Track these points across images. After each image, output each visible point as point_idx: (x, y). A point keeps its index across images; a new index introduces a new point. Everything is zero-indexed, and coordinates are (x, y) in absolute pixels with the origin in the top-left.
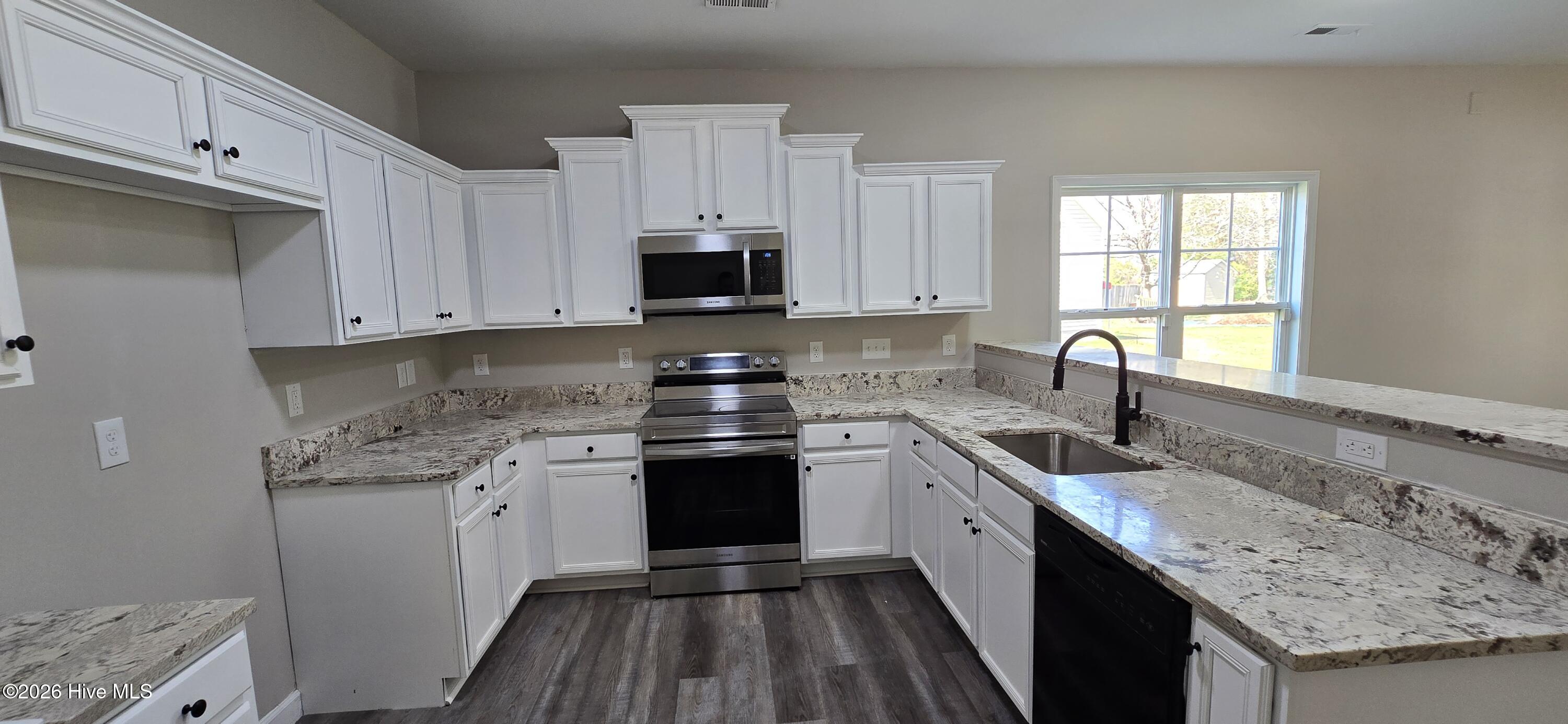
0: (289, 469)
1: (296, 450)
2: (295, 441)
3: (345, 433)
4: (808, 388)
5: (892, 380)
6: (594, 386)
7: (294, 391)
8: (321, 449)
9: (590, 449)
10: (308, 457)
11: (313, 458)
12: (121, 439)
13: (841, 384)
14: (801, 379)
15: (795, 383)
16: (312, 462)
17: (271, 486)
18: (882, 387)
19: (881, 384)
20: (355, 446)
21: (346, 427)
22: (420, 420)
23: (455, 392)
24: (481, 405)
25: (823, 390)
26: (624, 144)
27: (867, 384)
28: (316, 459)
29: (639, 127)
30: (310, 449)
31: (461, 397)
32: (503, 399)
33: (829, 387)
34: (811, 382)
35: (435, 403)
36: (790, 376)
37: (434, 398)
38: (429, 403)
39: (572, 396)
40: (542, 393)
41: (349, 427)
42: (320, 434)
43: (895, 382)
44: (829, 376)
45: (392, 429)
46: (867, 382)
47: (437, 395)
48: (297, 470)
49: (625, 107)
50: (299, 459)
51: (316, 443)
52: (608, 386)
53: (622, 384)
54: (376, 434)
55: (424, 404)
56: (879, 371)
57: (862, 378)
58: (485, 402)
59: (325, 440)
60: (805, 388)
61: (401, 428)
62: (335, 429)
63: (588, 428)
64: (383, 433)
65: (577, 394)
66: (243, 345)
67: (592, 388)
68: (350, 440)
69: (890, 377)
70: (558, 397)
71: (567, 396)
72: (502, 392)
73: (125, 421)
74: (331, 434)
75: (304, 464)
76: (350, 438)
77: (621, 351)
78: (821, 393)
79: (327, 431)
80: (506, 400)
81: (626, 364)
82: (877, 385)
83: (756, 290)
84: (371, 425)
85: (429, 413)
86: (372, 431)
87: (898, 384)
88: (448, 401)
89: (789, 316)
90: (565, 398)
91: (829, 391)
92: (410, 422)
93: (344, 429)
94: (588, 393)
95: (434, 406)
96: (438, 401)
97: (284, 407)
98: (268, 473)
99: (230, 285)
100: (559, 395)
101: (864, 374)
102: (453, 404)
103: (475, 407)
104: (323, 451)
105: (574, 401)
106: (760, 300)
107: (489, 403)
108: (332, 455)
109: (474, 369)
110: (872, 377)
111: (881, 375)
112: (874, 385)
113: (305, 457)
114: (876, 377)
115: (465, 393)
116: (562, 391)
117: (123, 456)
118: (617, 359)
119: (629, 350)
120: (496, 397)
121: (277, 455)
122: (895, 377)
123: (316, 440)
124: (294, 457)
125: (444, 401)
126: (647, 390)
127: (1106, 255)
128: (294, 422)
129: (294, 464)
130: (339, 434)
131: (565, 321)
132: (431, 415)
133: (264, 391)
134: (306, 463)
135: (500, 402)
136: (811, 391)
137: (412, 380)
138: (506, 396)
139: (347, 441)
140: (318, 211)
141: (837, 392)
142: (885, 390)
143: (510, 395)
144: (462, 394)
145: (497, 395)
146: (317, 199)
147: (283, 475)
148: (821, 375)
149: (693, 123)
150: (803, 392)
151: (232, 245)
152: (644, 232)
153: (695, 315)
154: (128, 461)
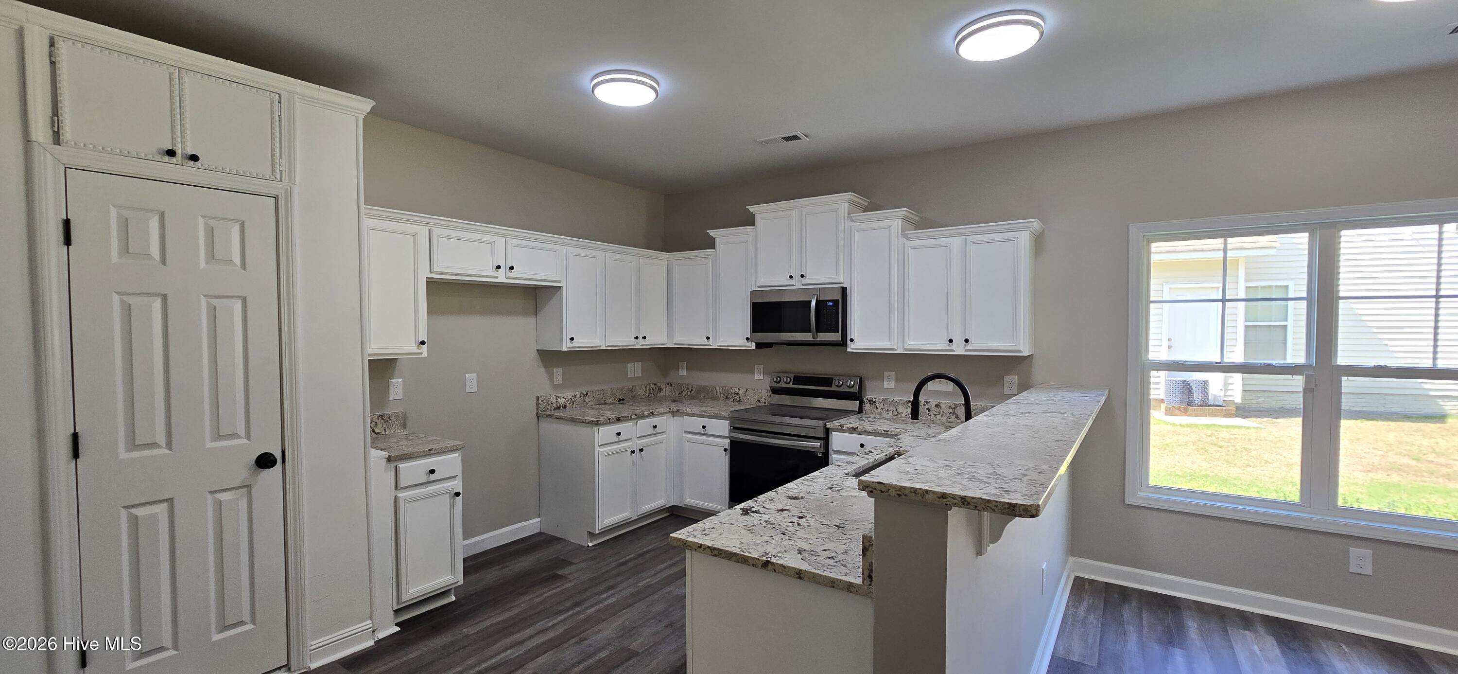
0: (548, 409)
1: (554, 400)
2: (553, 396)
3: (584, 396)
4: (880, 408)
5: (951, 410)
6: (739, 389)
7: (558, 372)
8: (568, 402)
9: (704, 427)
10: (560, 405)
11: (562, 406)
12: (475, 382)
13: (907, 408)
14: (874, 400)
15: (870, 403)
16: (561, 408)
17: (538, 415)
18: (942, 415)
19: (942, 413)
20: (590, 404)
21: (585, 393)
22: (640, 397)
23: (668, 384)
24: (680, 393)
25: (891, 411)
26: (748, 230)
27: (929, 411)
28: (565, 407)
29: (759, 219)
30: (561, 401)
31: (671, 387)
32: (691, 392)
33: (896, 410)
34: (882, 404)
35: (653, 389)
36: (867, 397)
37: (653, 386)
38: (648, 388)
39: (726, 395)
40: (710, 390)
41: (587, 394)
42: (569, 394)
43: (954, 413)
44: (897, 400)
45: (617, 400)
46: (929, 409)
47: (655, 384)
48: (552, 410)
49: (750, 207)
50: (554, 405)
51: (565, 399)
52: (747, 390)
53: (754, 390)
54: (605, 400)
55: (644, 388)
56: (940, 401)
57: (924, 405)
58: (682, 392)
59: (571, 398)
60: (877, 408)
61: (623, 400)
62: (578, 394)
63: (703, 413)
64: (610, 400)
65: (729, 393)
66: (534, 348)
67: (737, 390)
68: (587, 401)
69: (950, 407)
70: (718, 394)
71: (723, 394)
72: (690, 387)
73: (477, 375)
74: (575, 396)
75: (557, 408)
76: (587, 400)
77: (756, 366)
78: (890, 414)
79: (573, 394)
80: (692, 392)
81: (759, 377)
82: (938, 413)
83: (819, 330)
84: (602, 395)
85: (647, 395)
86: (602, 398)
87: (957, 415)
88: (664, 390)
89: (849, 350)
90: (722, 395)
91: (896, 413)
92: (631, 397)
93: (584, 394)
94: (735, 394)
95: (652, 390)
96: (656, 388)
97: (551, 377)
98: (537, 409)
99: (532, 321)
100: (719, 393)
101: (927, 402)
102: (666, 391)
103: (677, 395)
104: (569, 403)
105: (727, 398)
106: (824, 337)
107: (684, 393)
108: (574, 407)
109: (679, 371)
110: (933, 406)
111: (941, 405)
112: (935, 413)
113: (558, 405)
114: (937, 406)
115: (673, 385)
116: (721, 391)
117: (475, 389)
118: (753, 373)
119: (761, 367)
120: (688, 390)
121: (542, 401)
122: (954, 408)
123: (566, 397)
124: (552, 403)
125: (661, 389)
126: (769, 395)
127: (1220, 303)
128: (556, 387)
129: (551, 407)
130: (580, 396)
131: (713, 344)
132: (649, 396)
133: (542, 370)
134: (559, 408)
135: (689, 393)
136: (882, 411)
137: (639, 373)
138: (692, 390)
139: (585, 401)
140: (561, 287)
141: (904, 415)
142: (945, 418)
143: (694, 390)
144: (671, 386)
145: (688, 389)
146: (559, 282)
147: (545, 411)
148: (891, 399)
149: (788, 213)
150: (876, 411)
151: (535, 302)
152: (759, 287)
153: (787, 345)
154: (476, 391)
